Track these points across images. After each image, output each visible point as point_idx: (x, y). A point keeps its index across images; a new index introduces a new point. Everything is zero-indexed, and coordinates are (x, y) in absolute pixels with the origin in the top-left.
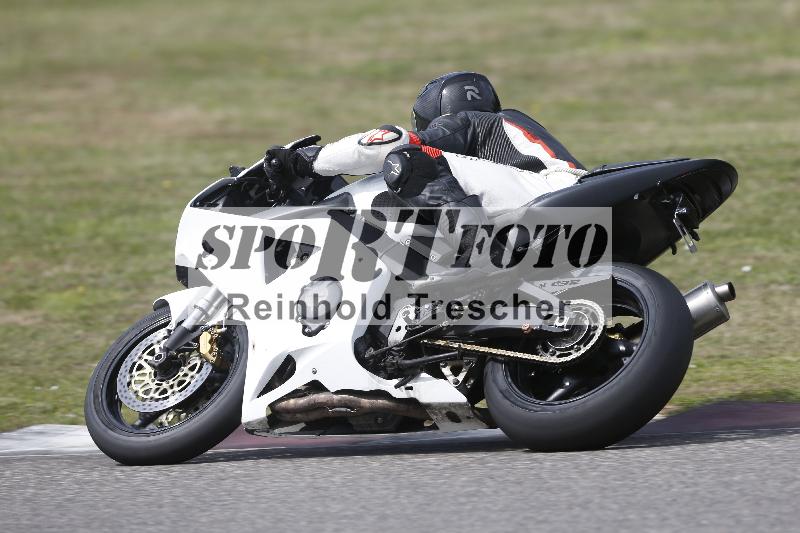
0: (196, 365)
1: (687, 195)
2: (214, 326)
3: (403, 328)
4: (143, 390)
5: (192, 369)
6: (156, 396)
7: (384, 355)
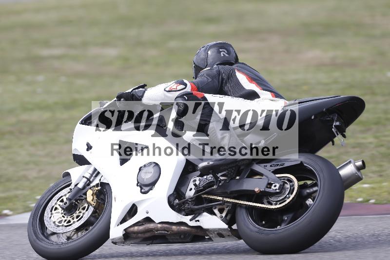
0: (85, 207)
1: (338, 115)
2: (94, 186)
3: (193, 189)
4: (58, 221)
5: (84, 209)
6: (65, 224)
7: (184, 203)
